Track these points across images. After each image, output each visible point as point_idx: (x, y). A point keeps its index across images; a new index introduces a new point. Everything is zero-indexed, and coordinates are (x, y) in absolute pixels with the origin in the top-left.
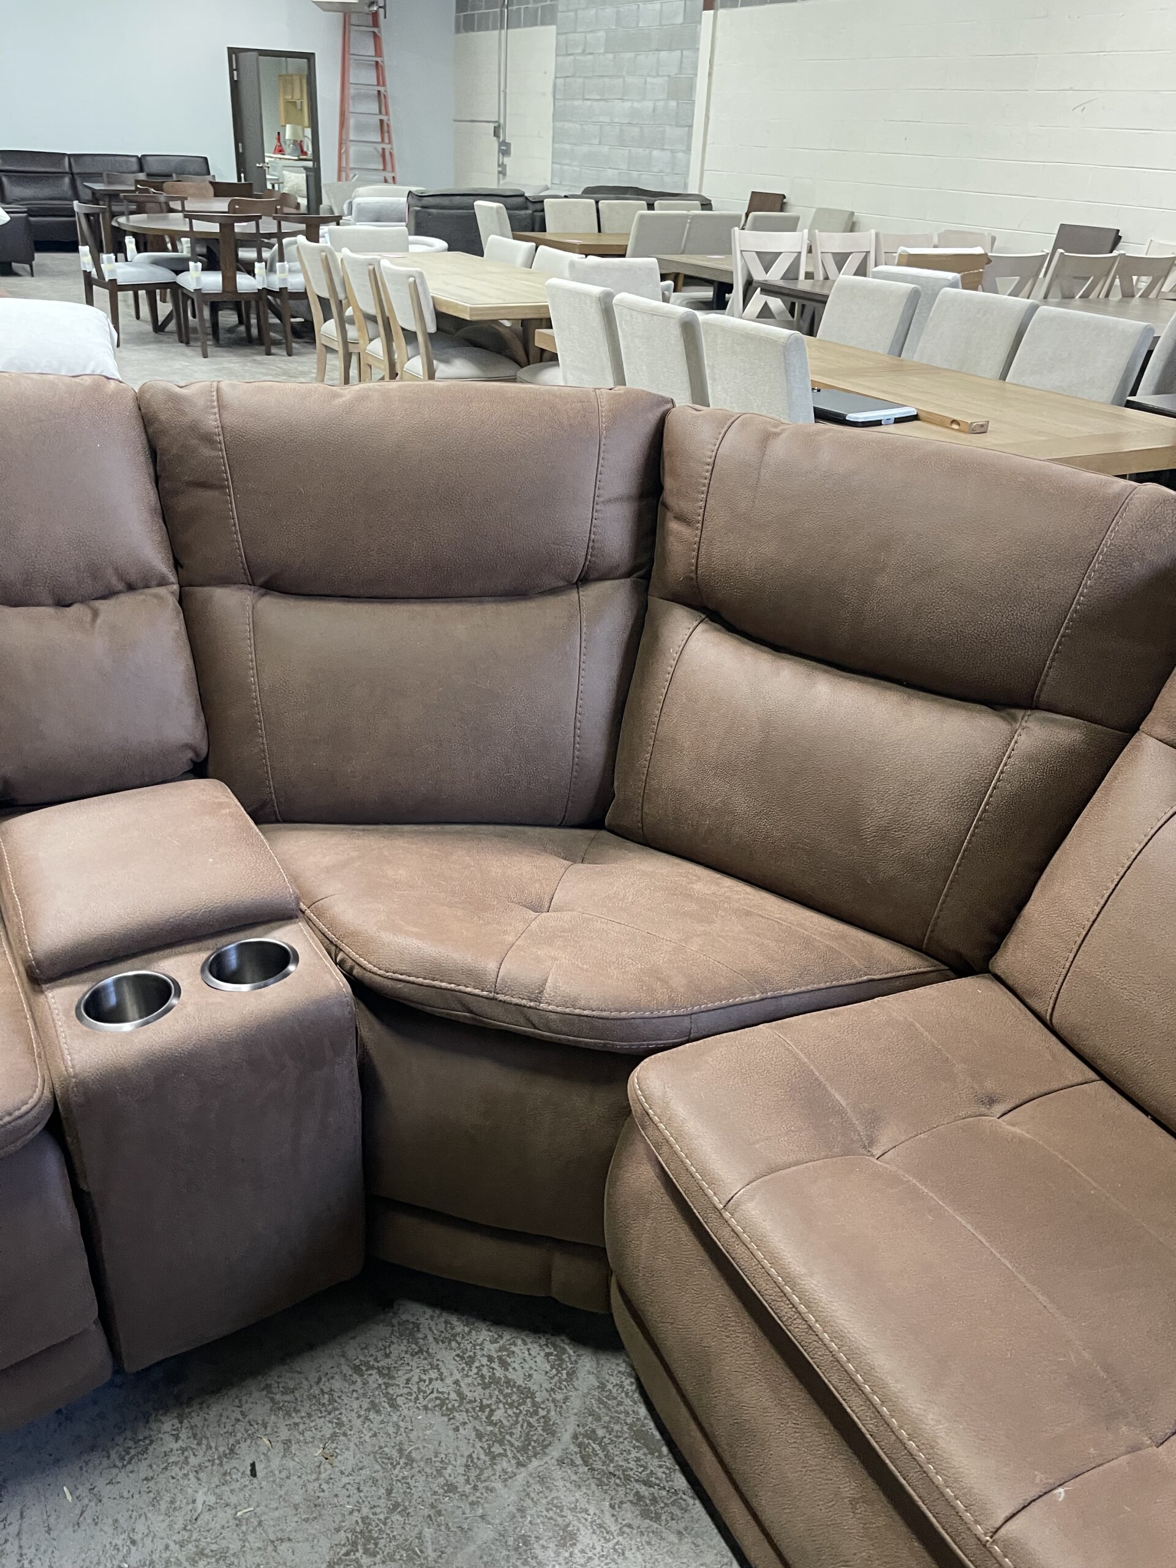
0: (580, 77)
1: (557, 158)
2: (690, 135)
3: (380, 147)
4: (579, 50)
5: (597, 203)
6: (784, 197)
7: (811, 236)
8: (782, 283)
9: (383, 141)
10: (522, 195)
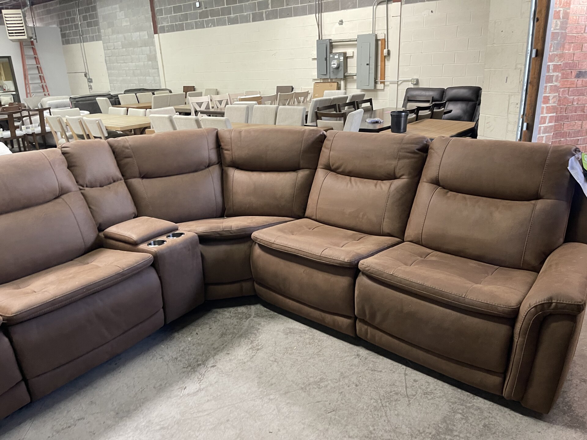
0: (114, 56)
1: (111, 82)
2: (158, 71)
3: (41, 84)
4: (112, 48)
5: (136, 94)
6: (194, 87)
7: (211, 97)
8: (205, 110)
9: (42, 82)
10: (110, 95)
